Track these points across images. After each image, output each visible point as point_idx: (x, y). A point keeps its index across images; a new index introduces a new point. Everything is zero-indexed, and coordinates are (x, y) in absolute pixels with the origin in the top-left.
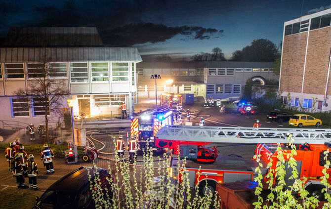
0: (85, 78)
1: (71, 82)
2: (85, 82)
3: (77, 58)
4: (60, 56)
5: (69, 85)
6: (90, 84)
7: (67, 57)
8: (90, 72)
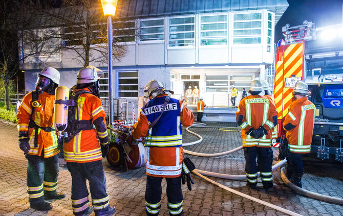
0: (189, 41)
1: (169, 48)
2: (190, 46)
3: (179, 8)
4: (155, 8)
5: (166, 50)
6: (197, 49)
7: (165, 8)
8: (198, 30)
